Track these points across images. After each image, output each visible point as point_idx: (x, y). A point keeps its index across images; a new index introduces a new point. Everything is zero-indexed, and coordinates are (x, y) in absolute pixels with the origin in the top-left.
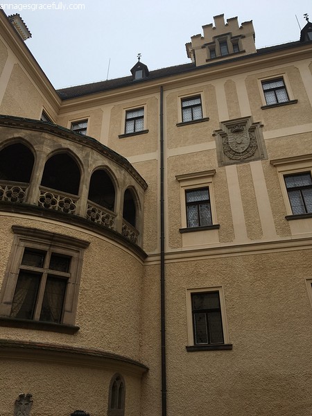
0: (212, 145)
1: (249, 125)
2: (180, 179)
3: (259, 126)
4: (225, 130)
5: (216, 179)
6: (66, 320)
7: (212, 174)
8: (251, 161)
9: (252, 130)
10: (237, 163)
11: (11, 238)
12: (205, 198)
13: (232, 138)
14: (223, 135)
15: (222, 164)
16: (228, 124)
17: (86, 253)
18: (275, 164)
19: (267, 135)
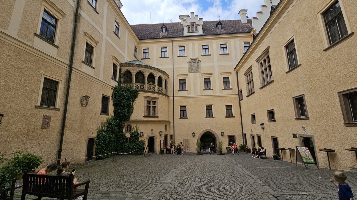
0: (187, 65)
1: (197, 61)
2: (178, 76)
3: (200, 61)
4: (191, 61)
5: (188, 77)
6: (157, 115)
7: (187, 75)
8: (196, 72)
9: (198, 62)
10: (193, 73)
11: (144, 98)
12: (185, 82)
13: (193, 64)
14: (190, 63)
15: (190, 72)
16: (192, 59)
17: (158, 100)
18: (203, 74)
19: (202, 65)
